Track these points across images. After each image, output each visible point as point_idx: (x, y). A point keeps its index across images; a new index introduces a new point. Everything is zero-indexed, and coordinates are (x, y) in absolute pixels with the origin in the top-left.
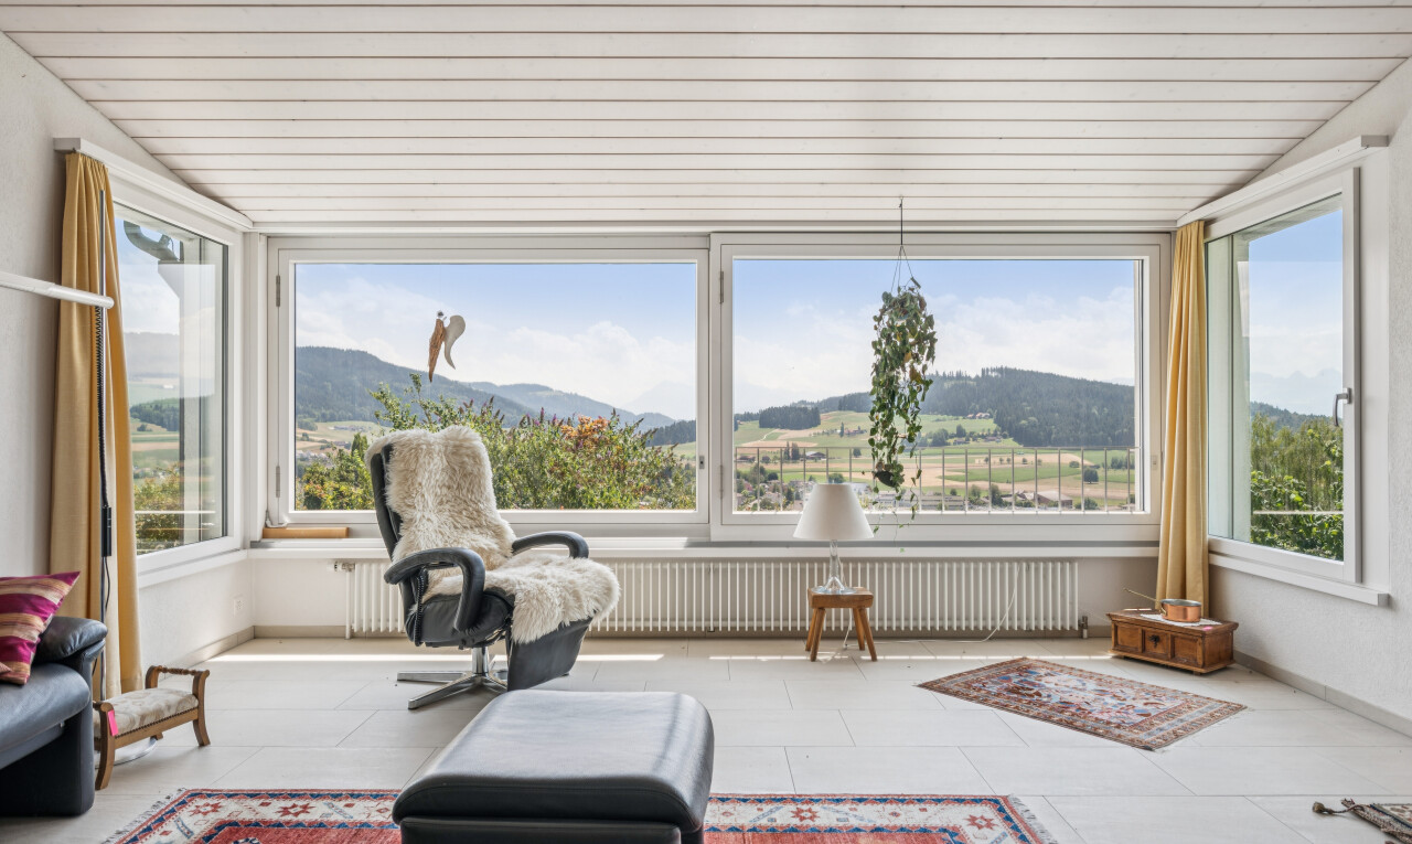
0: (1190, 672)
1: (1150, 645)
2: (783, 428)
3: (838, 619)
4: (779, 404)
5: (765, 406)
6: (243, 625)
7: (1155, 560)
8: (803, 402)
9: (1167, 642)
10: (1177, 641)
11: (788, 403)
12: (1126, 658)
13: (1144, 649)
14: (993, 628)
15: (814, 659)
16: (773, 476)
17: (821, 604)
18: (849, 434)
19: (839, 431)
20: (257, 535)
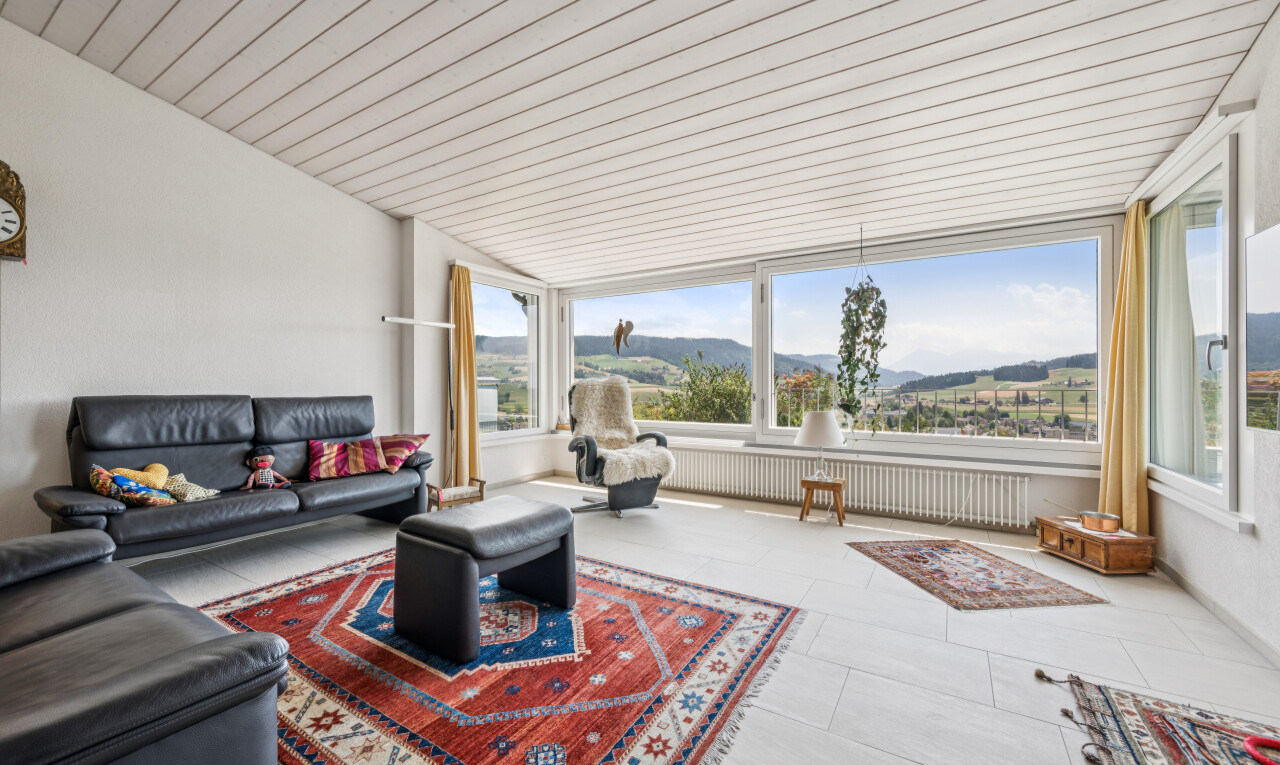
0: (1097, 572)
1: (1066, 545)
2: (1014, 380)
3: (823, 497)
4: (1012, 363)
5: (999, 365)
6: (549, 468)
7: (1097, 480)
8: (1033, 362)
9: (1078, 545)
10: (1087, 545)
11: (1019, 363)
12: (1050, 554)
13: (1062, 548)
14: (952, 518)
15: (801, 519)
16: (1006, 415)
17: (810, 486)
18: (1076, 385)
19: (1066, 383)
20: (554, 427)
